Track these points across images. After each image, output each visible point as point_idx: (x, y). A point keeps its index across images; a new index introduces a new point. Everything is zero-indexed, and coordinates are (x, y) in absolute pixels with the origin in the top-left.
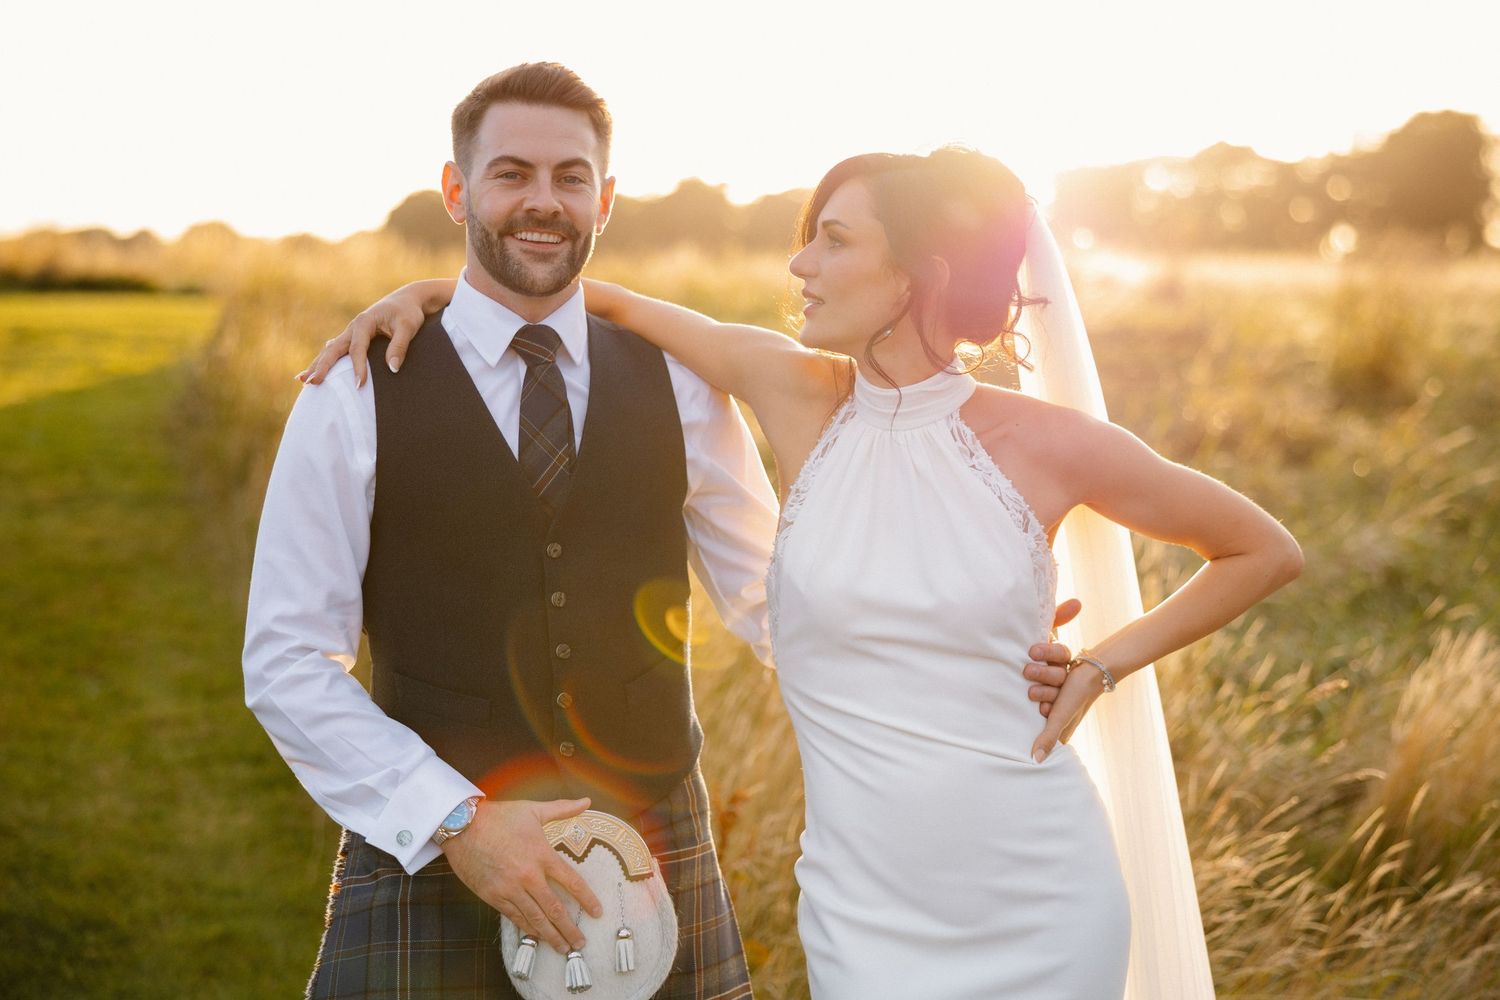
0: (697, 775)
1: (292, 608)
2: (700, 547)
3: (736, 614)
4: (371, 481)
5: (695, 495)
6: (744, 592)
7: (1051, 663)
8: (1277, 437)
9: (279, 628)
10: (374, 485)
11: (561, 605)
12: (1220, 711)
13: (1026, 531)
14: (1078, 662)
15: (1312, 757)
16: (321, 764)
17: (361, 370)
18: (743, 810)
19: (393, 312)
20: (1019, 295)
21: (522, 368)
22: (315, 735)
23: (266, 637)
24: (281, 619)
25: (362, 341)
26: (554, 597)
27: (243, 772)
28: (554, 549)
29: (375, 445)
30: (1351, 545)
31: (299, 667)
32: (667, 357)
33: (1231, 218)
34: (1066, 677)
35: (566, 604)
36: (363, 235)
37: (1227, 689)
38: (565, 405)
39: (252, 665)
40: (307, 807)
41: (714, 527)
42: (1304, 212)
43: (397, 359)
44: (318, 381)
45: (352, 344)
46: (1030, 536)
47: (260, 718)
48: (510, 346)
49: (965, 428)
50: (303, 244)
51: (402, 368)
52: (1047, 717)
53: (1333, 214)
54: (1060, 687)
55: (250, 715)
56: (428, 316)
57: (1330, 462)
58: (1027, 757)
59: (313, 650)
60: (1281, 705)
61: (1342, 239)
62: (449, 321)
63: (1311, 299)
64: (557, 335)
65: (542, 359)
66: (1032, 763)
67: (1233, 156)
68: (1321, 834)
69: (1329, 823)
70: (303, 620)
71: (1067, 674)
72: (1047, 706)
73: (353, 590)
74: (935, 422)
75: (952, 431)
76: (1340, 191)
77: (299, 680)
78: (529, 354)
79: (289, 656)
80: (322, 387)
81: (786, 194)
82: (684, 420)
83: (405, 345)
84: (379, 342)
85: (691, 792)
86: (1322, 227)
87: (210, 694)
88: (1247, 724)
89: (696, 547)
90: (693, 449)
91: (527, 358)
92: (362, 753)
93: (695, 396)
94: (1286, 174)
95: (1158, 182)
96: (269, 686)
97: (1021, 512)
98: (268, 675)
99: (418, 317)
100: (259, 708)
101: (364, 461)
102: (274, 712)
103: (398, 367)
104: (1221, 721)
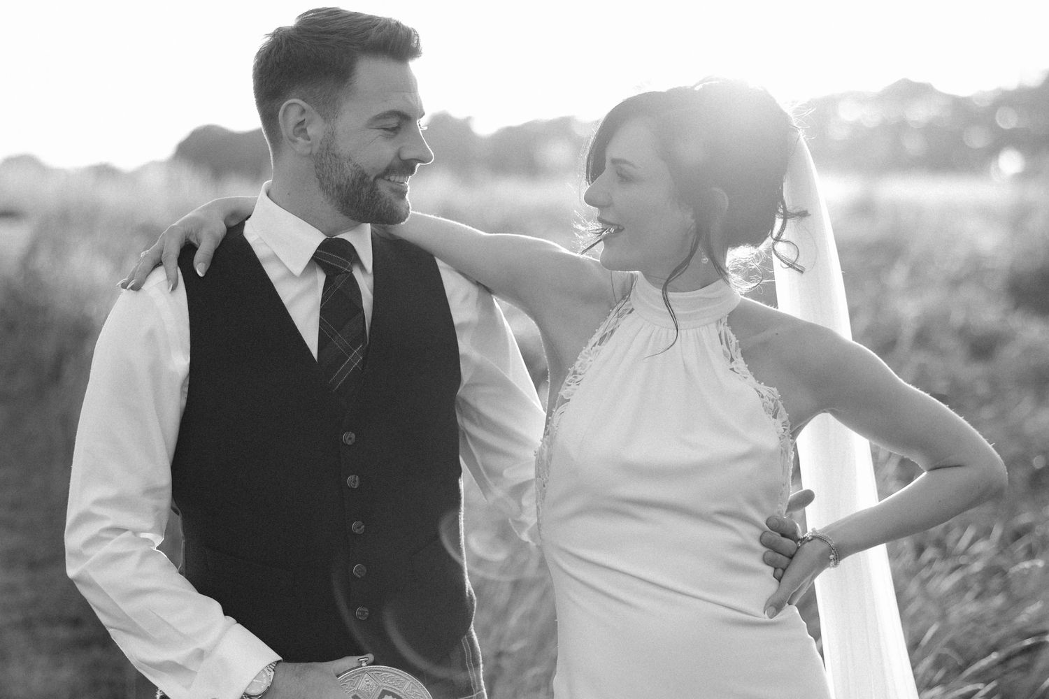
0: (471, 633)
1: (108, 491)
2: (468, 433)
3: (499, 492)
4: (184, 381)
5: (466, 385)
6: (505, 473)
7: (783, 535)
8: (963, 332)
9: (97, 510)
10: (188, 383)
11: (356, 487)
12: (925, 573)
13: (775, 417)
14: (810, 538)
15: (1001, 612)
16: (133, 630)
17: (172, 273)
18: (506, 663)
19: (200, 224)
20: (784, 208)
21: (321, 278)
22: (128, 608)
23: (85, 517)
24: (99, 502)
25: (173, 251)
26: (350, 479)
27: (63, 633)
28: (349, 438)
29: (189, 347)
30: (1030, 427)
31: (114, 546)
32: (440, 263)
33: (914, 145)
34: (797, 550)
35: (360, 485)
36: (154, 163)
37: (929, 554)
38: (361, 310)
39: (73, 540)
40: (120, 662)
41: (479, 414)
42: (978, 139)
43: (204, 264)
44: (137, 288)
45: (164, 253)
46: (779, 422)
47: (79, 586)
48: (312, 257)
49: (731, 334)
50: (104, 172)
51: (207, 274)
52: (780, 581)
53: (1002, 141)
54: (791, 557)
55: (71, 583)
56: (230, 230)
57: (1010, 355)
58: (759, 612)
59: (127, 530)
60: (977, 567)
61: (1010, 163)
62: (252, 233)
63: (986, 213)
64: (353, 247)
65: (342, 270)
66: (765, 618)
67: (913, 91)
68: (1010, 678)
69: (1016, 668)
70: (120, 502)
71: (798, 548)
72: (780, 573)
73: (163, 477)
74: (707, 325)
75: (720, 335)
76: (1008, 120)
77: (116, 558)
78: (328, 265)
79: (105, 535)
80: (140, 293)
81: (526, 125)
82: (457, 320)
83: (211, 253)
84: (187, 251)
85: (467, 649)
86: (993, 151)
87: (33, 565)
88: (947, 584)
89: (465, 432)
90: (465, 346)
91: (326, 268)
92: (168, 624)
93: (466, 298)
94: (960, 106)
95: (849, 114)
96: (88, 562)
97: (773, 401)
98: (87, 552)
99: (220, 229)
100: (79, 579)
101: (180, 362)
102: (91, 584)
103: (204, 272)
104: (924, 582)
